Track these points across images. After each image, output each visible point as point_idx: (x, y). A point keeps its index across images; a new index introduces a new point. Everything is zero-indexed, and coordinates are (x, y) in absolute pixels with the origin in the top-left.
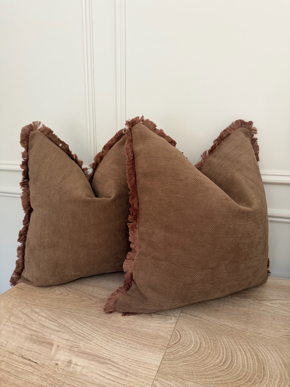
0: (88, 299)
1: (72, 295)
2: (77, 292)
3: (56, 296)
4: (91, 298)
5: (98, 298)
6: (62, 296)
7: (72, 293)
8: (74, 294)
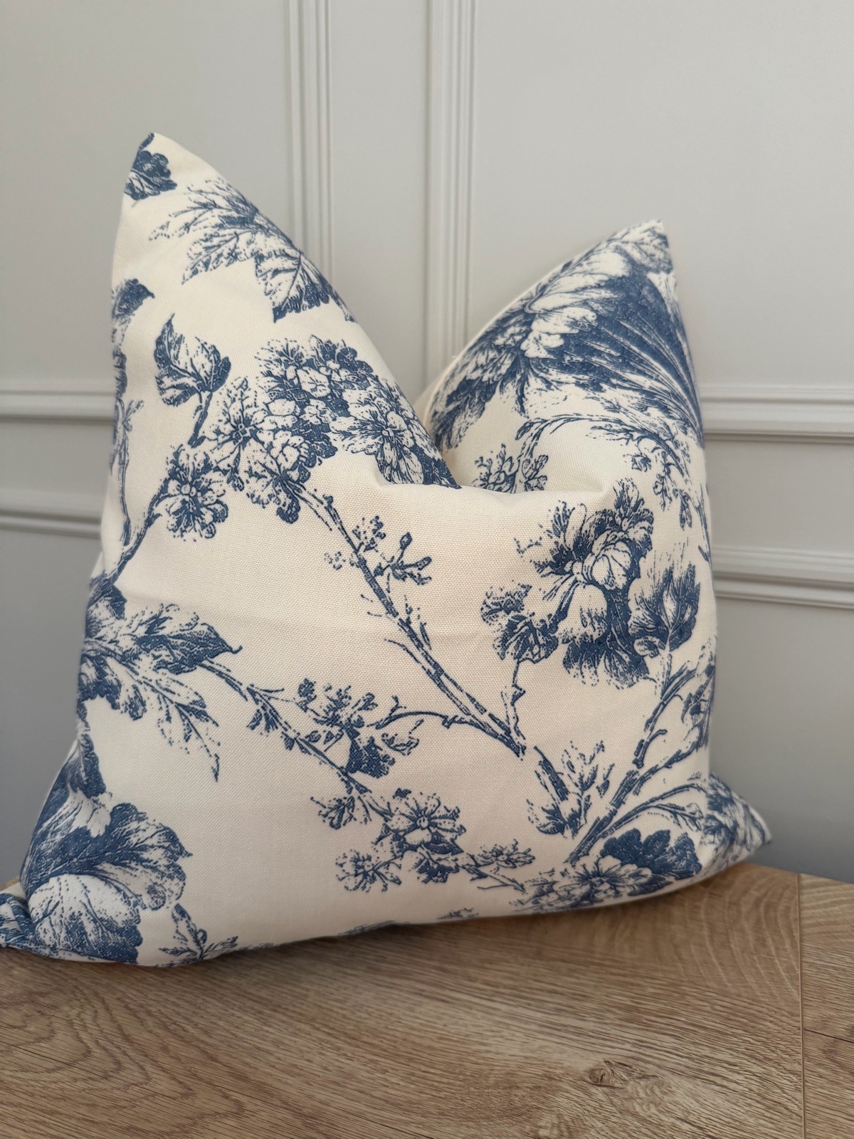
0: (225, 1106)
1: (138, 1076)
2: (165, 1049)
3: (45, 1076)
4: (243, 1099)
5: (286, 1105)
6: (75, 1080)
7: (139, 1058)
8: (149, 1068)
